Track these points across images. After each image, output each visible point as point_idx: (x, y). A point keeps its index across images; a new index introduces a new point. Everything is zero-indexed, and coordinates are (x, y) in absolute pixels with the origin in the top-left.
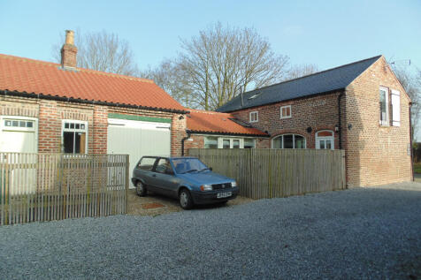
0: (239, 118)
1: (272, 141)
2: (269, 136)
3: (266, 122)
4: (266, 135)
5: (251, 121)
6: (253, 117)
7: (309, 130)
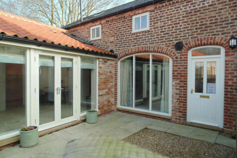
0: (77, 35)
1: (119, 63)
2: (115, 56)
3: (112, 39)
4: (112, 55)
5: (91, 39)
6: (95, 34)
7: (179, 46)
